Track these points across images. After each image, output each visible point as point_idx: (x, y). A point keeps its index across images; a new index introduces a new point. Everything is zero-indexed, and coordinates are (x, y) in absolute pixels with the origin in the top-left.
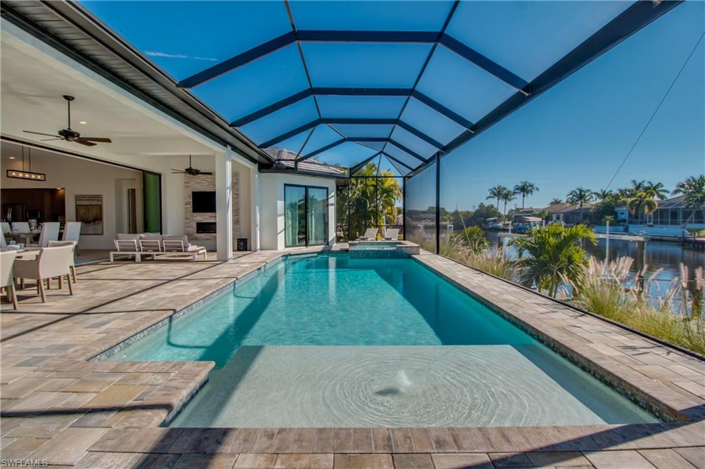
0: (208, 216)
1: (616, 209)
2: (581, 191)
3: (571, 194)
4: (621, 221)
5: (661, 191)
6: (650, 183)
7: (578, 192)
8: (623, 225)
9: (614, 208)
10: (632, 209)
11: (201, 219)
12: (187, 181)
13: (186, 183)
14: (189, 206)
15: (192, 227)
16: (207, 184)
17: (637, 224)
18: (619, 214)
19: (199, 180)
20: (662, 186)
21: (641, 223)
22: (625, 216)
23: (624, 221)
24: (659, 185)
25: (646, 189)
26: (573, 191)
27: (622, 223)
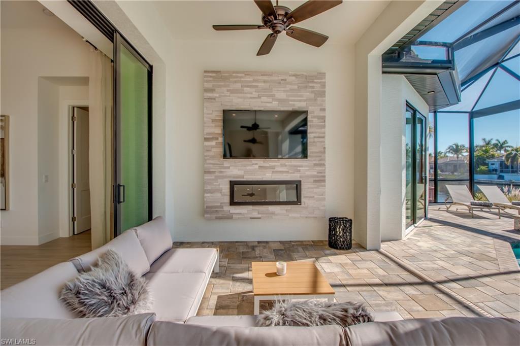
0: (257, 167)
1: (487, 161)
2: (457, 146)
3: (449, 148)
4: (493, 170)
5: (507, 146)
6: (497, 140)
7: (454, 147)
8: (496, 174)
9: (485, 160)
10: (508, 161)
11: (241, 173)
12: (209, 85)
13: (206, 90)
14: (213, 143)
15: (220, 191)
16: (255, 94)
17: (509, 172)
18: (490, 164)
19: (238, 86)
20: (507, 143)
21: (513, 172)
22: (497, 166)
23: (496, 170)
24: (505, 142)
25: (496, 146)
26: (451, 146)
27: (494, 172)
